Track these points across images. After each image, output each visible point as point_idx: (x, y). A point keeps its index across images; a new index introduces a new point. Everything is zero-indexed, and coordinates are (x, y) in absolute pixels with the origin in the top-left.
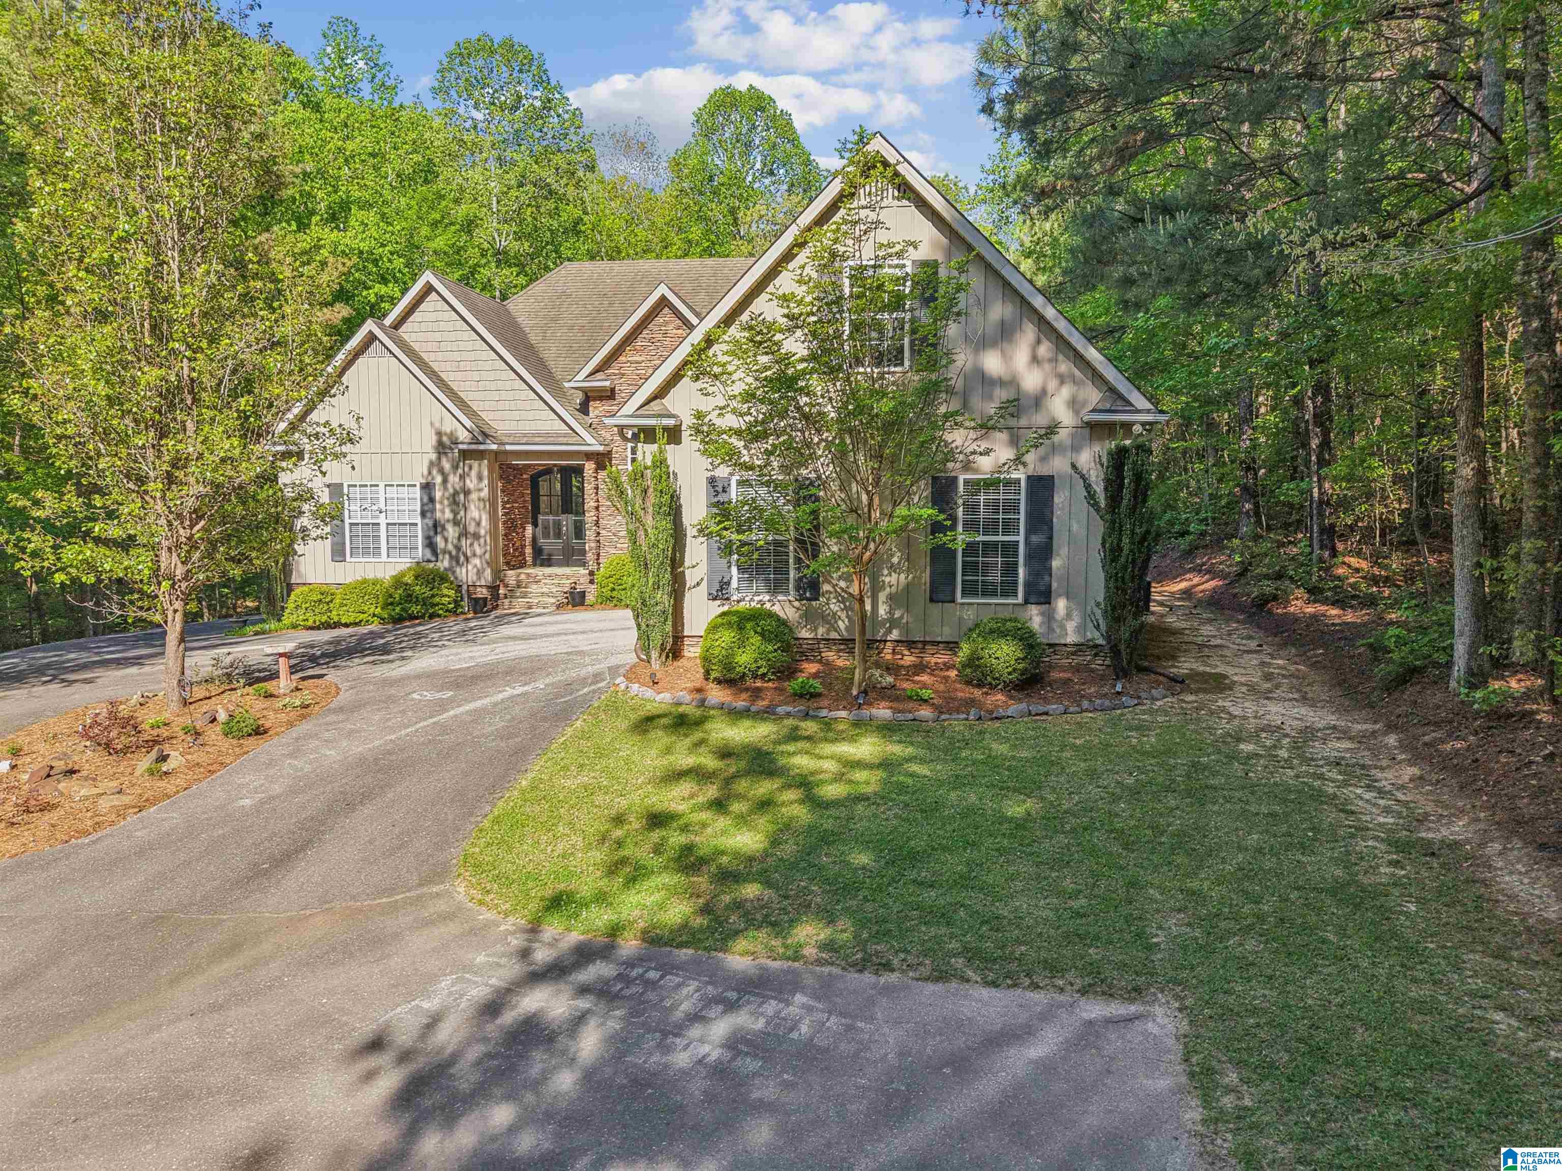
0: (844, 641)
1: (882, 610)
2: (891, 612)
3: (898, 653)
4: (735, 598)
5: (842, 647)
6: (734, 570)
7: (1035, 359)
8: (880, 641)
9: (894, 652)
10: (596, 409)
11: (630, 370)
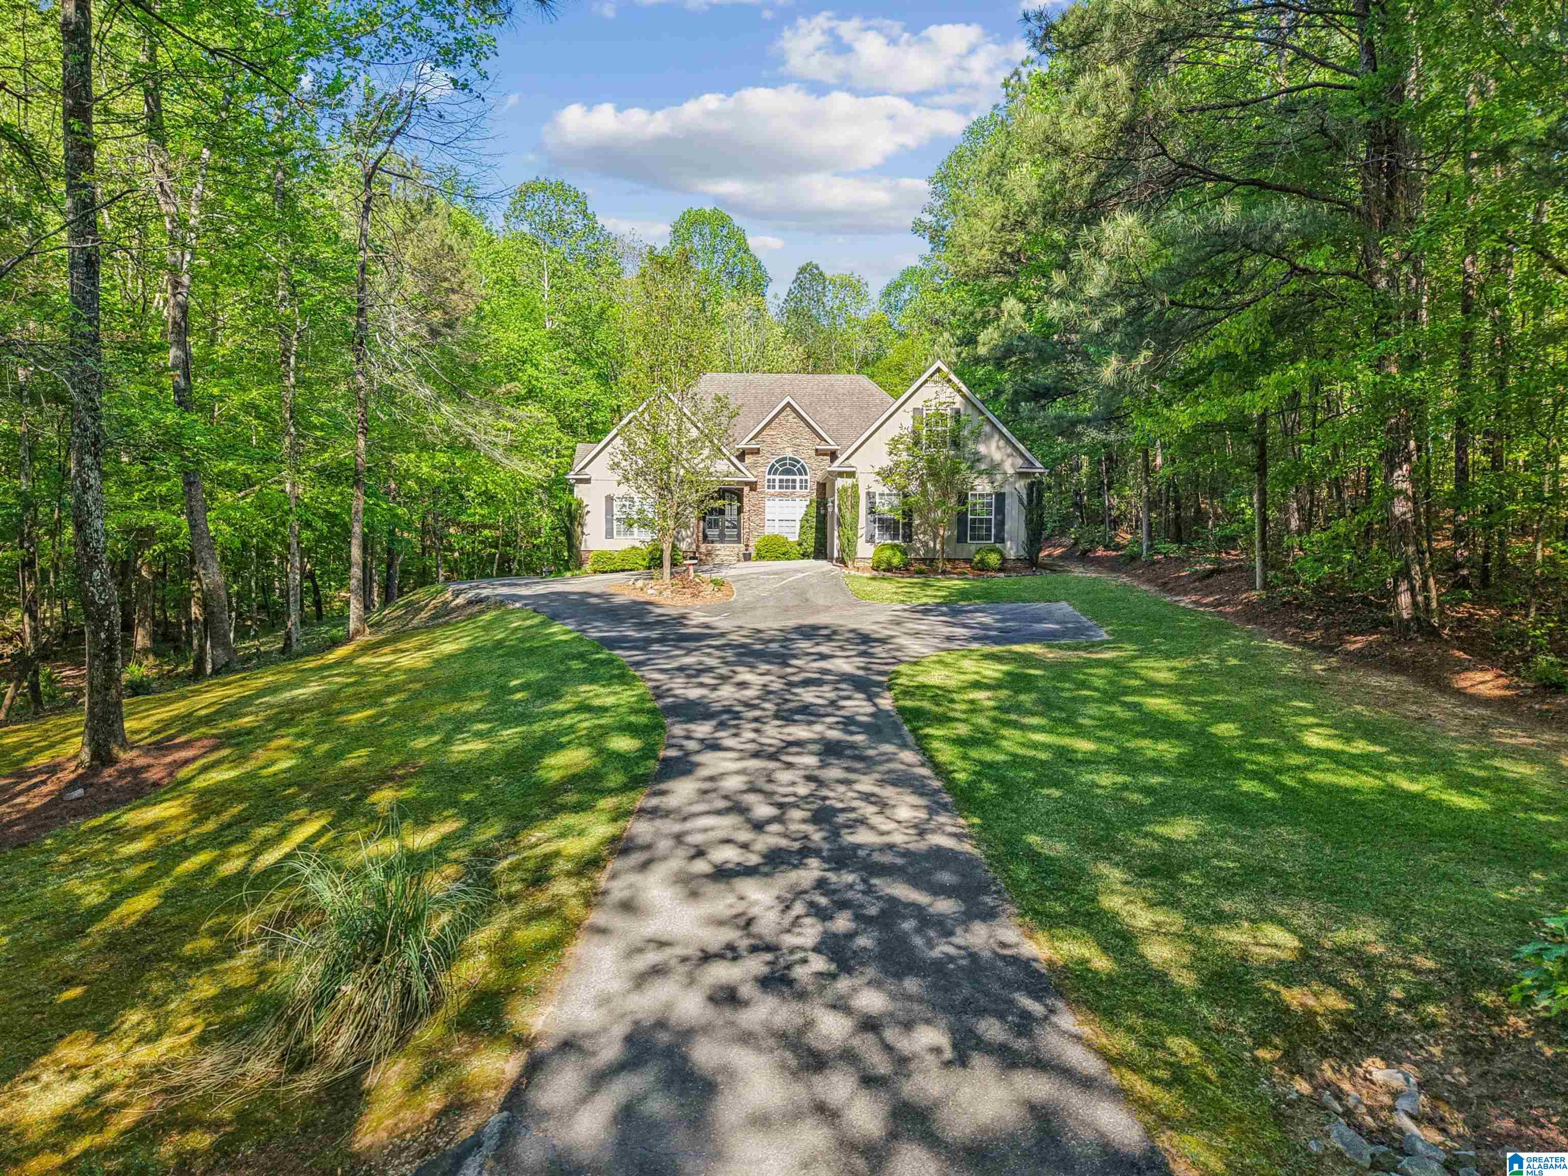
4: (874, 540)
6: (876, 530)
7: (998, 447)
10: (749, 459)
11: (769, 440)
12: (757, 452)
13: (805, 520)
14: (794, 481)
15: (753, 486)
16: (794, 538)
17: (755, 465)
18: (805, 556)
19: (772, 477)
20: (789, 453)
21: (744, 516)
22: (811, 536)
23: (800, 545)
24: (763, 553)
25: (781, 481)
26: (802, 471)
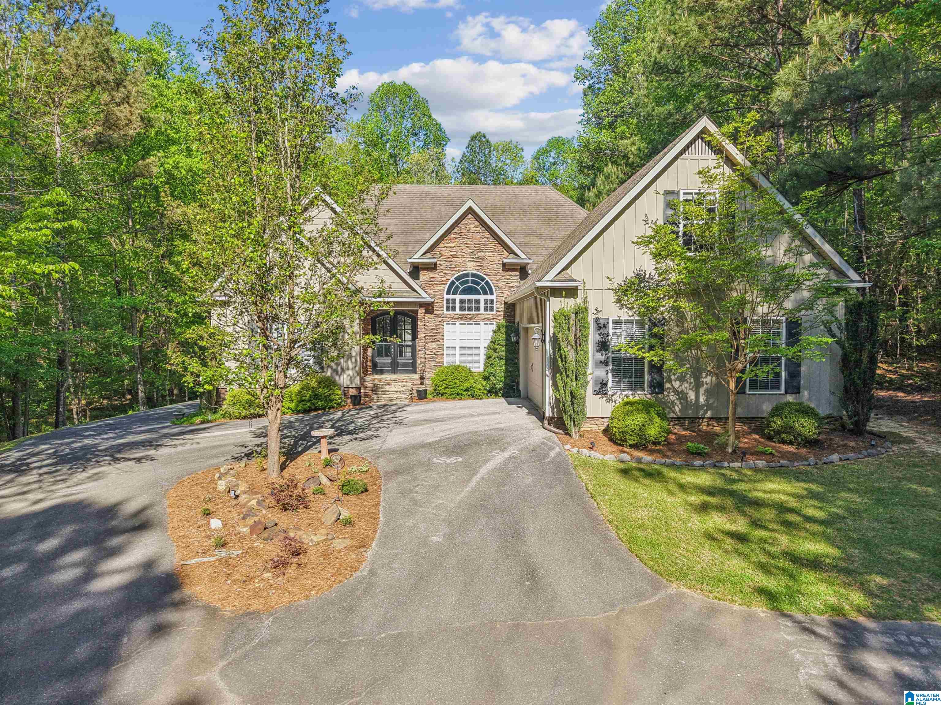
0: (678, 419)
1: (702, 399)
2: (707, 400)
3: (710, 425)
4: (610, 393)
5: (676, 422)
6: (610, 375)
8: (700, 418)
9: (708, 425)
10: (424, 276)
11: (446, 252)
12: (433, 267)
13: (492, 347)
14: (478, 301)
15: (429, 307)
16: (479, 368)
17: (431, 283)
18: (492, 392)
19: (451, 297)
20: (471, 268)
21: (420, 342)
22: (500, 369)
23: (486, 378)
24: (441, 389)
25: (462, 301)
26: (488, 290)
